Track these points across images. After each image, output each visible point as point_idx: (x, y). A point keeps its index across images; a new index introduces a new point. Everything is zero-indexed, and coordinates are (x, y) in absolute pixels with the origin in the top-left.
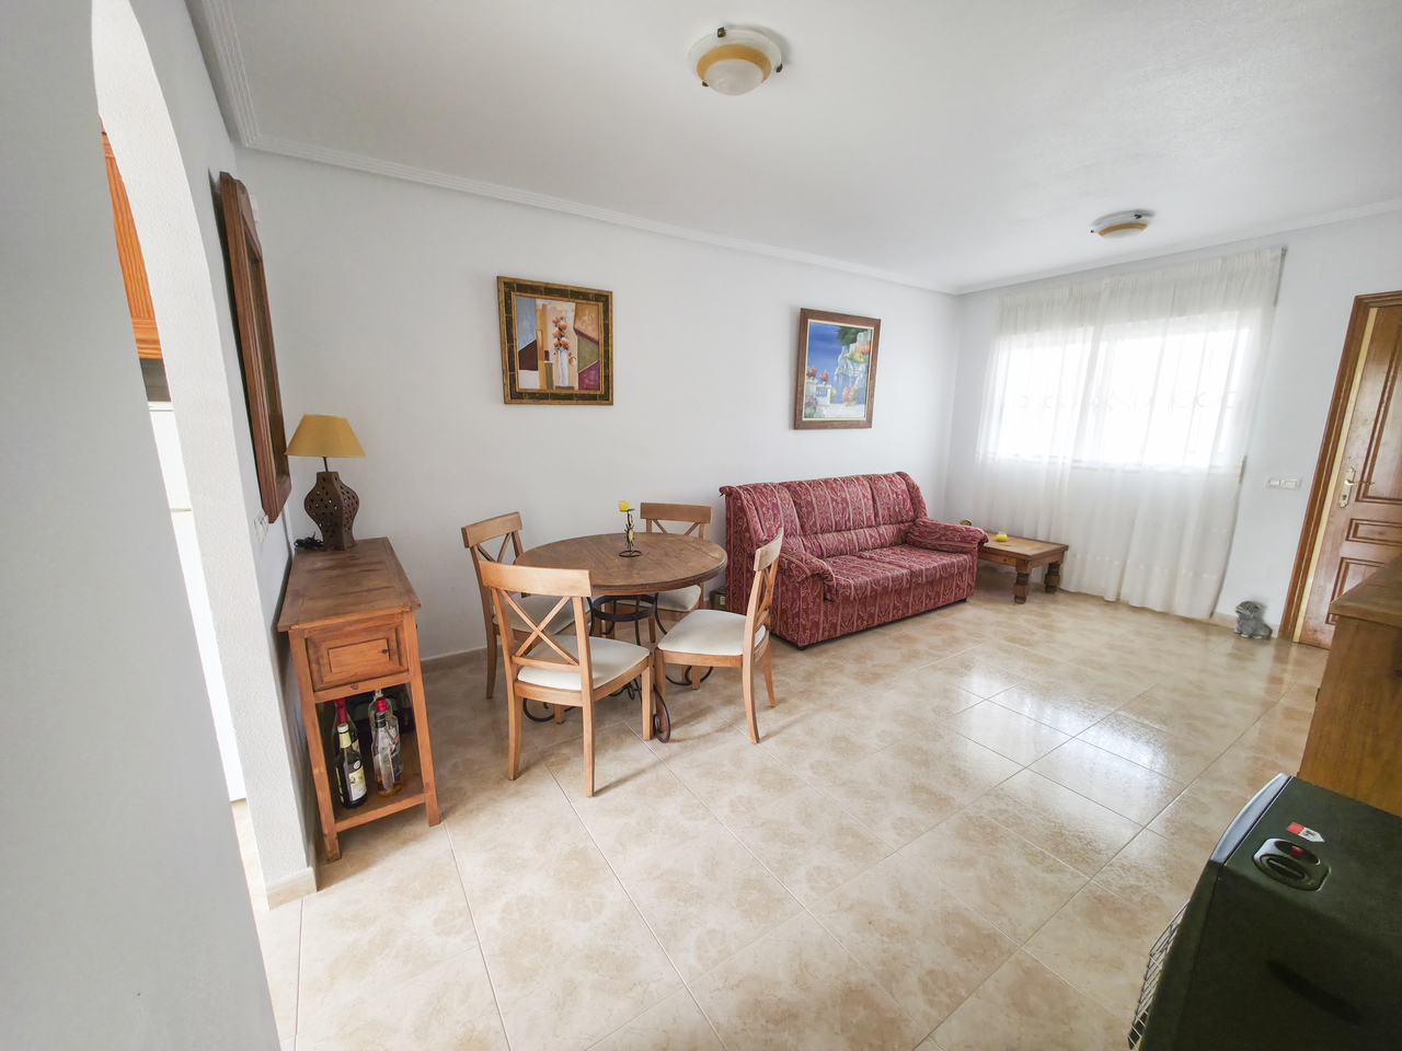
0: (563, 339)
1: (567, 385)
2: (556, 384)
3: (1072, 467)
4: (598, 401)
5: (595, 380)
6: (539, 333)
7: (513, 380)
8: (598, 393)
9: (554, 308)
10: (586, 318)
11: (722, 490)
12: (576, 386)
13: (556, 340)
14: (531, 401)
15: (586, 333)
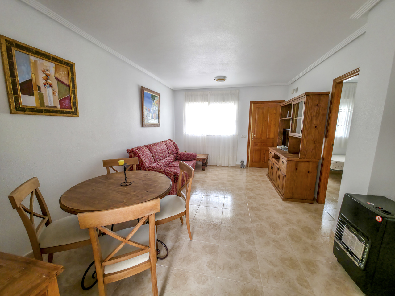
0: (49, 81)
1: (53, 105)
2: (46, 104)
3: (207, 136)
4: (71, 115)
5: (68, 104)
6: (33, 76)
7: (17, 100)
8: (71, 110)
9: (42, 64)
10: (61, 73)
11: (127, 151)
12: (59, 106)
13: (44, 81)
14: (31, 113)
15: (62, 80)
